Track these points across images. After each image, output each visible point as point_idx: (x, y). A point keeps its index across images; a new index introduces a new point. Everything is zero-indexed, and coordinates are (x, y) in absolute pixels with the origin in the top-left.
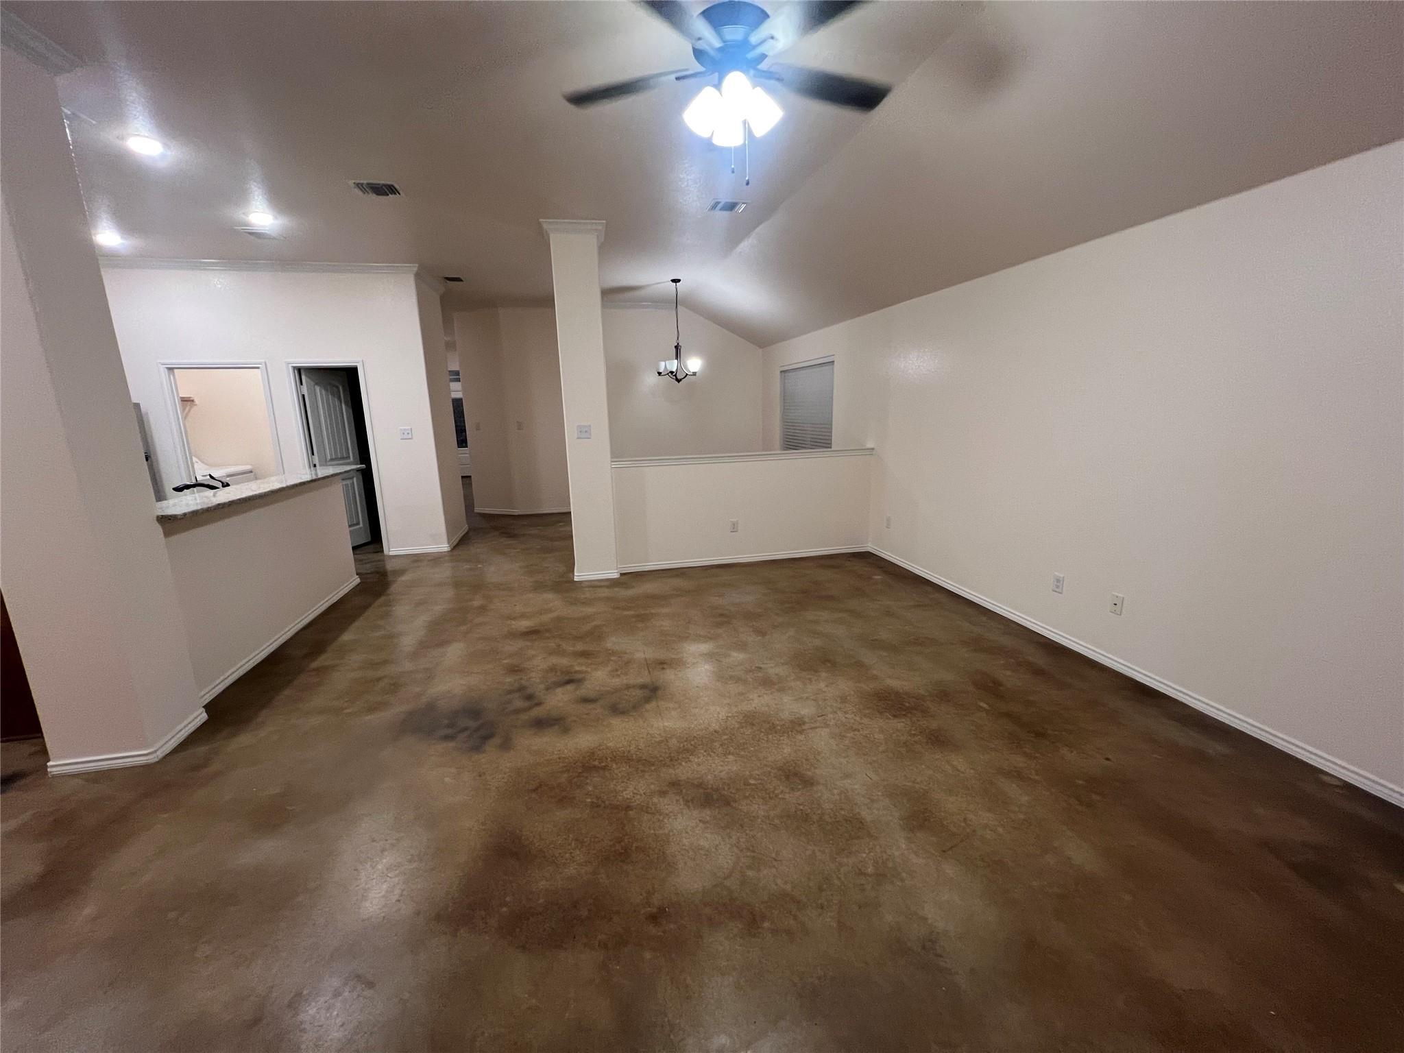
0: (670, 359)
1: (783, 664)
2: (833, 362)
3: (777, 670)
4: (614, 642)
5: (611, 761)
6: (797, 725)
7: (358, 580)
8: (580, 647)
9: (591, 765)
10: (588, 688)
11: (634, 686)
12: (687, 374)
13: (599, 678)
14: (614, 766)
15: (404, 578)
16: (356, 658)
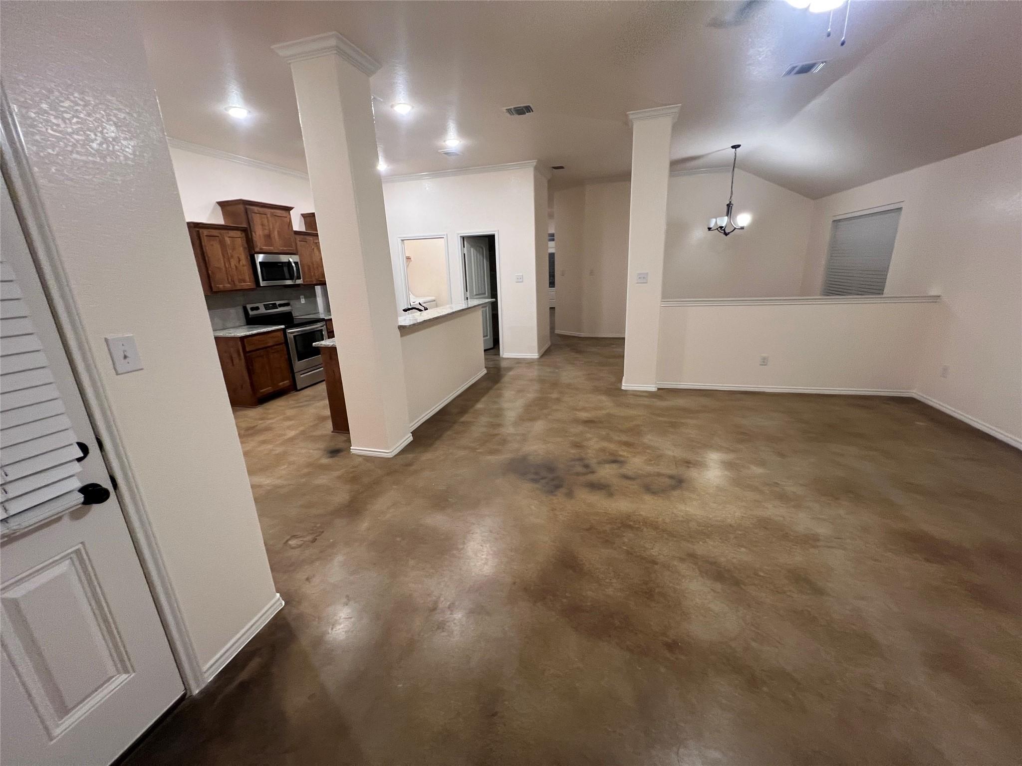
0: (721, 216)
1: (801, 485)
2: (900, 209)
3: (793, 489)
4: (649, 439)
5: (643, 525)
6: (810, 540)
7: (486, 372)
8: (624, 438)
9: (626, 523)
10: (628, 470)
11: (663, 475)
12: (735, 228)
13: (636, 463)
14: (645, 529)
15: (511, 373)
16: (484, 420)
